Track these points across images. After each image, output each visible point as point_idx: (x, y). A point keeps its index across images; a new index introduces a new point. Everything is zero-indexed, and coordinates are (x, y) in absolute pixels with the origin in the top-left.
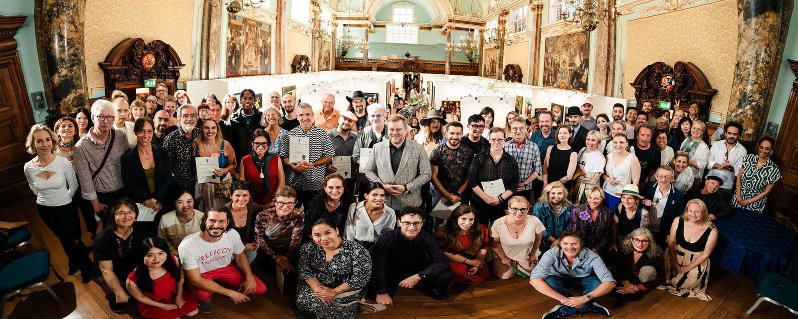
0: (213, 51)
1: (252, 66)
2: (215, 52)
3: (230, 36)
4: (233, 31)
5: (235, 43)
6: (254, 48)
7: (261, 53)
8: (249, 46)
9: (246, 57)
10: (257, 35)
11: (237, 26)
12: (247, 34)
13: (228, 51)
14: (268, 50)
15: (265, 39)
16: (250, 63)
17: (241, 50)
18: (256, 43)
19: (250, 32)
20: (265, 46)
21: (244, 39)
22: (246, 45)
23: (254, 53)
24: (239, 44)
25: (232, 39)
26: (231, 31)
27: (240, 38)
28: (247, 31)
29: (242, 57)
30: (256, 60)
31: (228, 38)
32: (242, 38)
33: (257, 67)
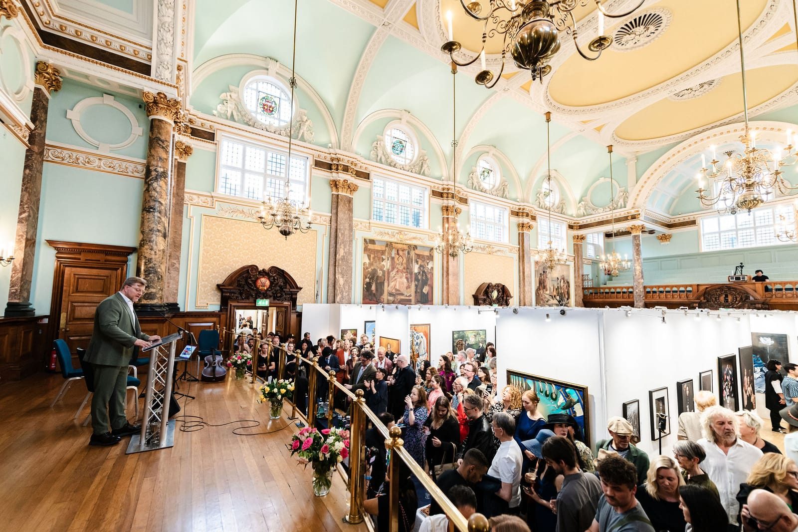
0: (340, 276)
1: (402, 294)
2: (343, 277)
3: (367, 261)
4: (372, 256)
5: (374, 269)
6: (404, 274)
7: (417, 279)
8: (398, 271)
9: (392, 284)
10: (409, 260)
11: (378, 251)
12: (393, 258)
13: (365, 277)
14: (429, 276)
15: (422, 264)
16: (397, 290)
17: (384, 276)
18: (408, 269)
19: (398, 256)
20: (424, 272)
21: (389, 264)
22: (392, 271)
23: (405, 280)
24: (381, 270)
25: (371, 264)
26: (369, 257)
27: (384, 263)
28: (393, 255)
29: (386, 284)
30: (408, 287)
31: (364, 264)
32: (387, 264)
33: (410, 296)
